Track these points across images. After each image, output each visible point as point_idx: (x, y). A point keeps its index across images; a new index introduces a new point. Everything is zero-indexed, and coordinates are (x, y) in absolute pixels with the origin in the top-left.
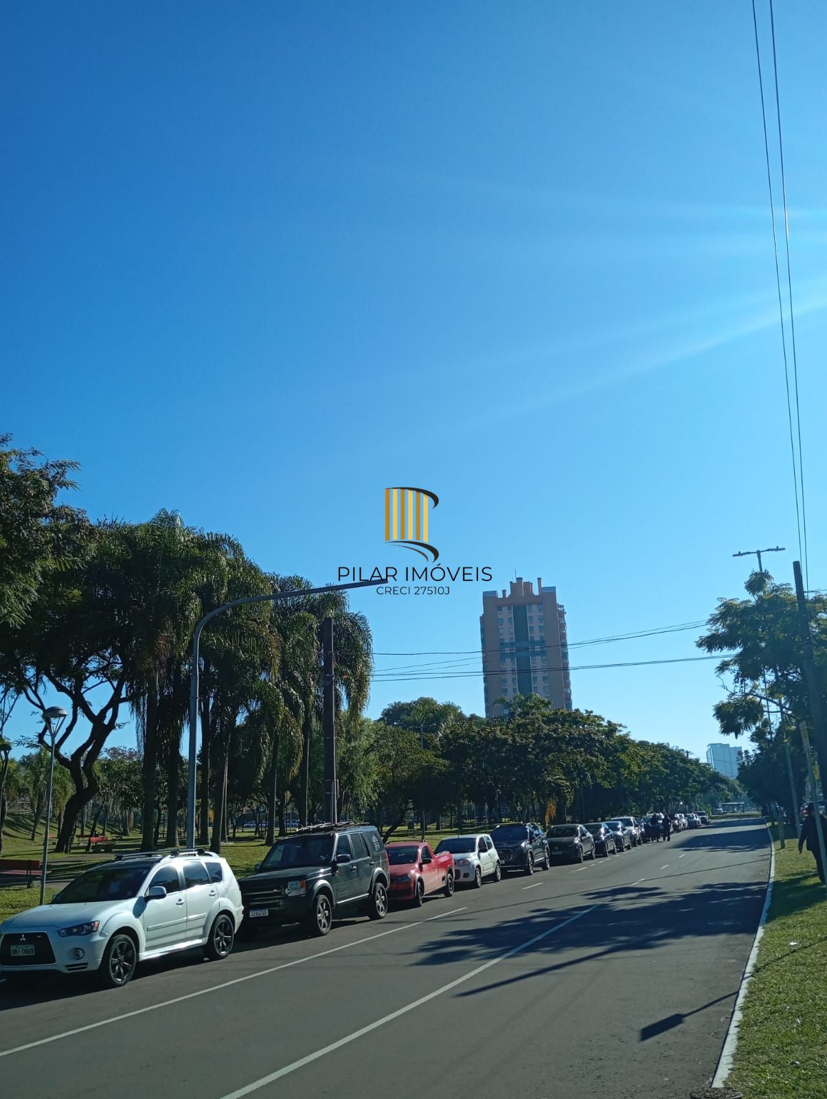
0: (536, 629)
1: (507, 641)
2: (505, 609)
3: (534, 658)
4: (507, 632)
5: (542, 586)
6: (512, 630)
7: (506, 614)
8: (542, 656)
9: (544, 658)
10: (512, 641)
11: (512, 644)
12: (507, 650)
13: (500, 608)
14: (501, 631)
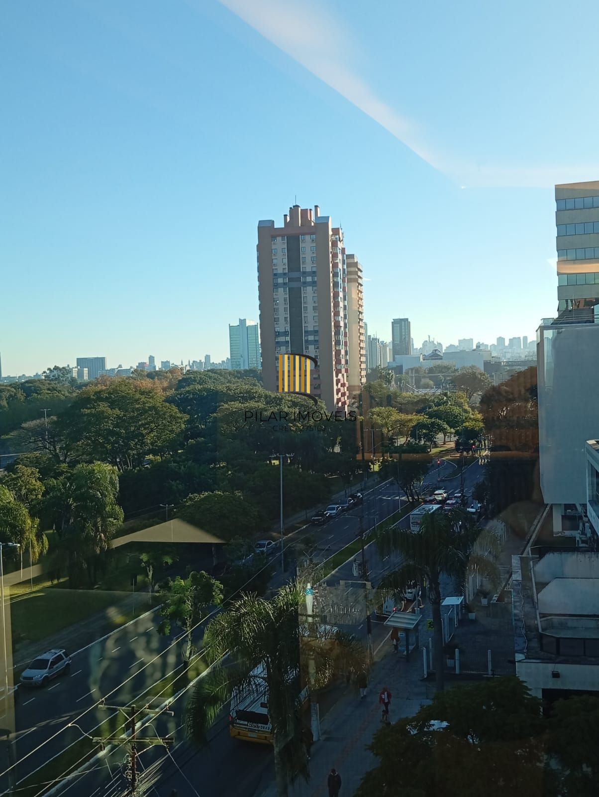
0: (308, 260)
1: (280, 271)
2: (279, 239)
3: (305, 288)
4: (281, 263)
5: (319, 215)
6: (286, 261)
7: (280, 245)
8: (313, 286)
9: (315, 288)
10: (285, 272)
11: (285, 274)
12: (280, 280)
13: (274, 237)
14: (275, 261)
